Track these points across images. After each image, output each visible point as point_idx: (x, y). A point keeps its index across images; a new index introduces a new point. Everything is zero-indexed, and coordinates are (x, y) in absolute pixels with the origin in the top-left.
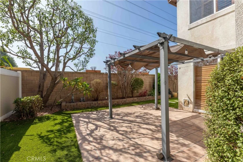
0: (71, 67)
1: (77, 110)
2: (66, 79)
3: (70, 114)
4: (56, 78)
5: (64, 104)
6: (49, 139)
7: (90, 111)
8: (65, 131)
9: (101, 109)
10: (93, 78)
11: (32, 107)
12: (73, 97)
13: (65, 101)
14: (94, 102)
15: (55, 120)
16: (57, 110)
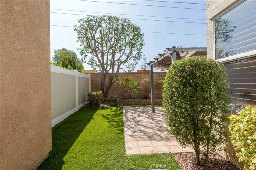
0: (124, 69)
1: (128, 105)
2: (119, 79)
3: (122, 107)
4: (112, 78)
5: (118, 100)
6: (108, 117)
7: (138, 107)
8: (117, 115)
9: (148, 106)
10: (143, 78)
11: (97, 100)
12: (126, 95)
13: (119, 98)
14: (143, 100)
15: (111, 109)
16: (113, 104)
